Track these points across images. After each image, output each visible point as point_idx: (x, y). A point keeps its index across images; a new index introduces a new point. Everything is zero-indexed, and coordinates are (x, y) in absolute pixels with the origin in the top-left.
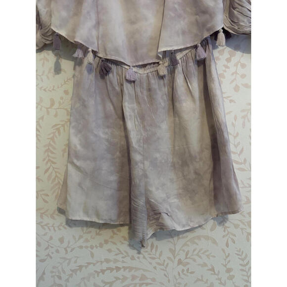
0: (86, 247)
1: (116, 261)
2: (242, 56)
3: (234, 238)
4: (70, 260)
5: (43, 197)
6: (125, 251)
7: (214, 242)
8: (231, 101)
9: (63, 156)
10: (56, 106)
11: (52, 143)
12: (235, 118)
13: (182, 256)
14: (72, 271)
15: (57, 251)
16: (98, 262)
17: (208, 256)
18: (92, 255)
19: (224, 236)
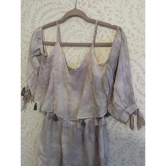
2: (120, 124)
8: (113, 144)
10: (39, 125)
12: (115, 152)
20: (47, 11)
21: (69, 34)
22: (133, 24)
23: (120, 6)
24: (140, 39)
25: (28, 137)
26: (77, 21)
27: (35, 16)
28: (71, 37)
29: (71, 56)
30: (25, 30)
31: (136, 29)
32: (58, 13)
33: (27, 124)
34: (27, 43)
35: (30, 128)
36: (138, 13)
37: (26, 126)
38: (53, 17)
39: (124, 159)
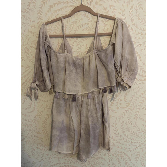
0: (57, 158)
1: (68, 163)
3: (112, 159)
4: (50, 162)
5: (41, 139)
6: (71, 160)
7: (105, 160)
8: (115, 112)
9: (50, 126)
10: (48, 107)
11: (45, 120)
12: (116, 118)
13: (93, 164)
14: (51, 165)
15: (46, 158)
16: (61, 163)
17: (102, 164)
18: (59, 161)
19: (108, 158)
20: (55, 4)
21: (77, 26)
22: (132, 21)
23: (123, 5)
24: (137, 33)
25: (36, 119)
26: (85, 15)
27: (41, 8)
28: (79, 29)
29: (79, 46)
30: (30, 20)
31: (134, 25)
32: (66, 7)
33: (34, 108)
34: (33, 33)
35: (38, 111)
36: (137, 12)
37: (34, 110)
38: (61, 10)
39: (123, 122)
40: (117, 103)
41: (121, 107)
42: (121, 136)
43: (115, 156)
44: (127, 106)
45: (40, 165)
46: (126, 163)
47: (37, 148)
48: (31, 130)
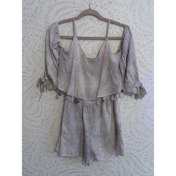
0: (65, 164)
1: (76, 169)
2: (128, 97)
3: (121, 161)
4: (58, 169)
5: (49, 145)
6: (80, 166)
7: (114, 163)
8: (123, 113)
9: (57, 130)
10: (56, 111)
11: (53, 125)
12: (124, 119)
13: (102, 167)
14: (59, 173)
16: (69, 169)
17: (111, 168)
18: (67, 167)
19: (118, 161)
20: (61, 9)
21: (84, 30)
22: (135, 23)
24: (140, 34)
25: (43, 124)
26: (91, 19)
27: (48, 12)
28: (85, 32)
29: (86, 48)
30: (37, 25)
31: (137, 27)
32: (72, 11)
33: (41, 112)
34: (41, 37)
36: (139, 16)
37: (41, 115)
38: (67, 14)
39: (131, 122)
40: (124, 103)
41: (128, 108)
42: (129, 136)
43: (124, 158)
44: (134, 106)
45: (48, 174)
46: (136, 164)
47: (44, 155)
48: (38, 136)
